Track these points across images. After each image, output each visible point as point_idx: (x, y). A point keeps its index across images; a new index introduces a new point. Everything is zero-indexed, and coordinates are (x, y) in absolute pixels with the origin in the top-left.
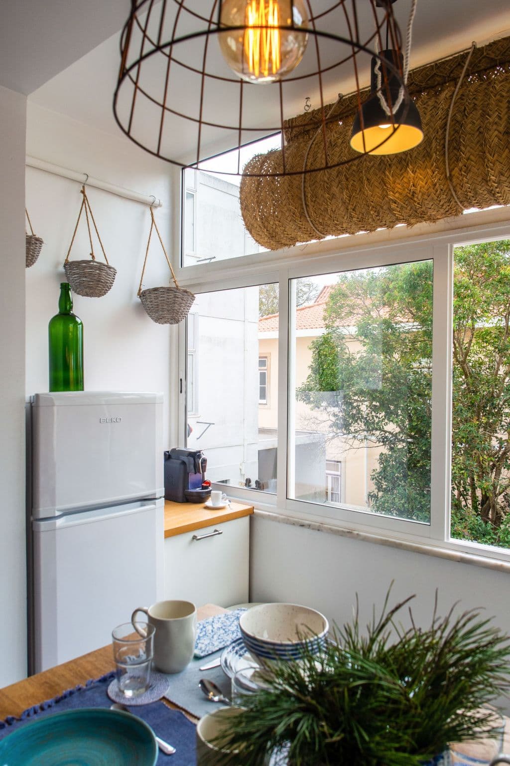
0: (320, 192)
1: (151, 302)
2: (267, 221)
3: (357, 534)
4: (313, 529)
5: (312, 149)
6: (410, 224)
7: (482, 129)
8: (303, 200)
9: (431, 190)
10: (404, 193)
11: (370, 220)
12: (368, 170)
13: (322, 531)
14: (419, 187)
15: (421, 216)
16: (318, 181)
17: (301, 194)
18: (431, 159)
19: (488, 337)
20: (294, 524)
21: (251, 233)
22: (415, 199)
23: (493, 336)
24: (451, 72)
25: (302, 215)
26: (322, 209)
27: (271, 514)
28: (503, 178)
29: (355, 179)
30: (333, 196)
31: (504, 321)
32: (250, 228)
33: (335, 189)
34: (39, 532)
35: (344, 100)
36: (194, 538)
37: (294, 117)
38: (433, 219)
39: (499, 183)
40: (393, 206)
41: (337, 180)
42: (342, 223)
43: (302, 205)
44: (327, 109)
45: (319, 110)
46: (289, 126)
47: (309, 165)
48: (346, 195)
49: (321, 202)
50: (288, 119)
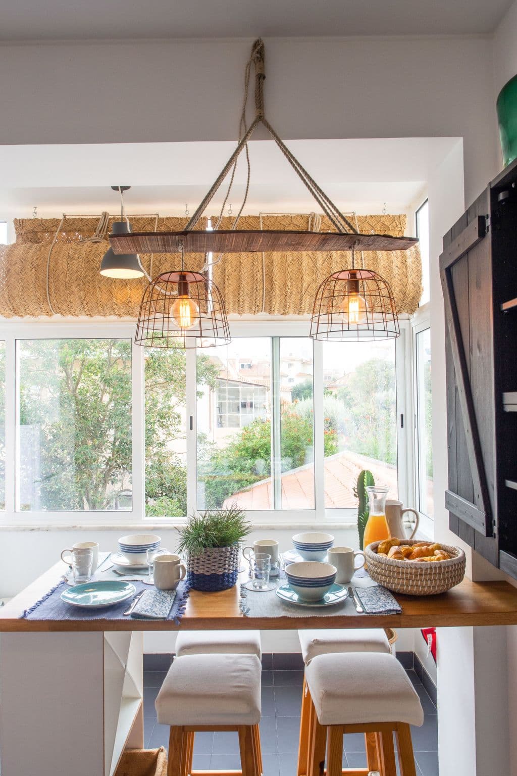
0: (62, 288)
2: (14, 299)
3: (80, 527)
4: (43, 531)
5: (53, 255)
6: (121, 317)
8: (47, 290)
10: (123, 300)
11: (96, 311)
12: (100, 282)
13: (50, 530)
14: (133, 299)
15: (131, 314)
16: (61, 280)
17: (45, 286)
18: (142, 284)
19: (93, 368)
20: (24, 530)
22: (130, 305)
23: (97, 366)
25: (45, 300)
26: (62, 299)
27: (4, 526)
29: (90, 285)
30: (72, 292)
31: (106, 354)
33: (74, 288)
37: (25, 218)
38: (136, 316)
40: (115, 306)
41: (76, 283)
42: (74, 310)
43: (45, 293)
44: (55, 222)
45: (47, 220)
46: (20, 224)
47: (52, 267)
48: (82, 294)
49: (62, 295)
50: (18, 218)
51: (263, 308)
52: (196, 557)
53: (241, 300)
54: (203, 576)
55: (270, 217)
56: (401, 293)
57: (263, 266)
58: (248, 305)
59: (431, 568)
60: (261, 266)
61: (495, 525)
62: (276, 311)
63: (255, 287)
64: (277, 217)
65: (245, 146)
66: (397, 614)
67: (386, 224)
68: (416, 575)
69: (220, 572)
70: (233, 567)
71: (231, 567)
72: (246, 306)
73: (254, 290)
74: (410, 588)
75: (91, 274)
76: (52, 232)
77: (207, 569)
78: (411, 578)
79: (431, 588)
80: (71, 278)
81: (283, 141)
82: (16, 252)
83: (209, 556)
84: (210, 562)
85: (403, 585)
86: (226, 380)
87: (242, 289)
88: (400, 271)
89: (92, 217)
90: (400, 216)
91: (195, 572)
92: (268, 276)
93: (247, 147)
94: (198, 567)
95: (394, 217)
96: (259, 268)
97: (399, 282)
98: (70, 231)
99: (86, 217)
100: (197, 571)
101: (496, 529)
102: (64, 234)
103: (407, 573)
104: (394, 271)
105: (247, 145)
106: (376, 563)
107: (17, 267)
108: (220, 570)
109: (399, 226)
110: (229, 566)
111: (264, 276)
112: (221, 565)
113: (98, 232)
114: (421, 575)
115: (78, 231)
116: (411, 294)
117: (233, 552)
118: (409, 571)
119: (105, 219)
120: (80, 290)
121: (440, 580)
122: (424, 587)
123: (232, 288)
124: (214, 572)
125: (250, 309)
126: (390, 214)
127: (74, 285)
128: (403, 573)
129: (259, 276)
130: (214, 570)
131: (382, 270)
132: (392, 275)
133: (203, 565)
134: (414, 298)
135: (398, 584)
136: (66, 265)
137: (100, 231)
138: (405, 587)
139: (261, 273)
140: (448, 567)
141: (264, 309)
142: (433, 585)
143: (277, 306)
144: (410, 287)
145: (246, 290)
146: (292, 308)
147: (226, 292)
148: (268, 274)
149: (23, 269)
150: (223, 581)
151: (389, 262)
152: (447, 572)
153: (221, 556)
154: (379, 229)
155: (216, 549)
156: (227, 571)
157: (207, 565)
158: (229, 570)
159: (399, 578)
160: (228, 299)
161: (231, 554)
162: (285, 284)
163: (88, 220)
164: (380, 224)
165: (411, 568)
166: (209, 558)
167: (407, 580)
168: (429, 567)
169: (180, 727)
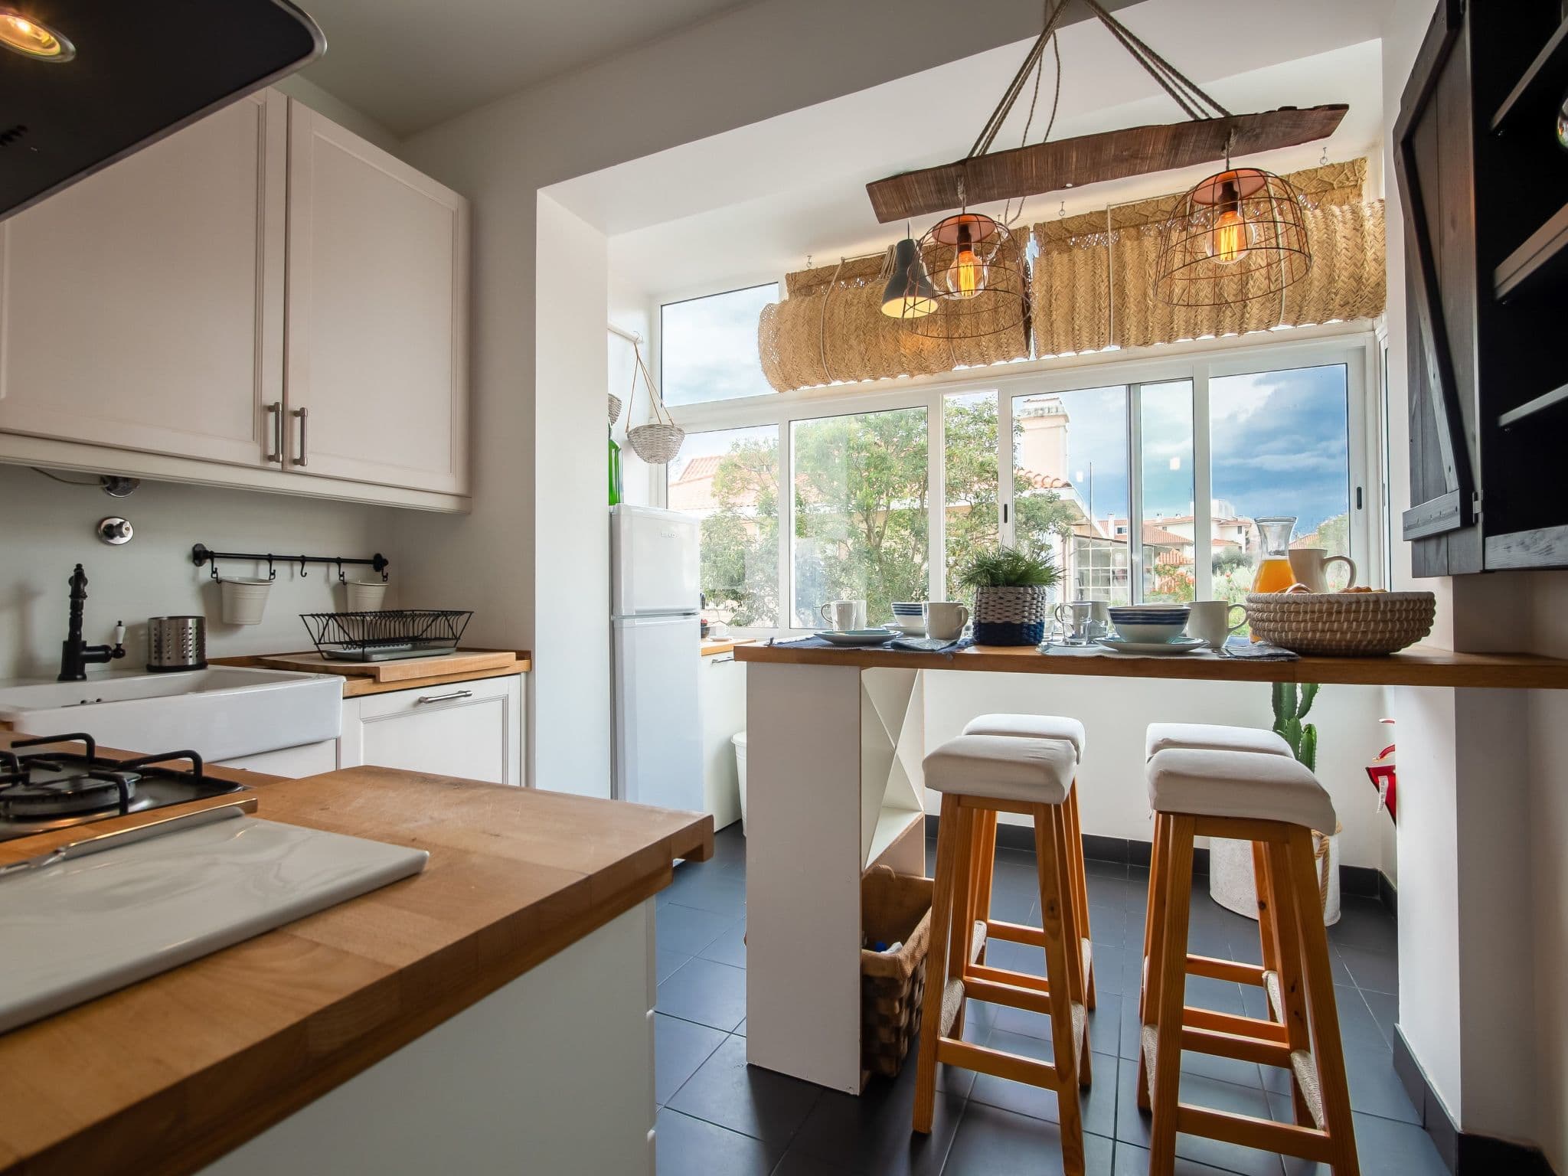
0: (838, 343)
1: (646, 438)
5: (828, 305)
6: (912, 376)
7: (976, 306)
8: (821, 348)
9: (936, 349)
10: (913, 350)
11: (881, 371)
12: (884, 328)
15: (924, 369)
16: (837, 333)
17: (819, 343)
18: (937, 324)
21: (766, 374)
22: (922, 355)
24: (942, 254)
25: (819, 361)
26: (840, 357)
28: (991, 344)
29: (872, 334)
30: (851, 347)
32: (766, 371)
33: (853, 342)
34: (622, 628)
35: (848, 263)
36: (714, 661)
37: (798, 271)
38: (932, 372)
39: (987, 348)
40: (904, 359)
41: (855, 334)
42: (855, 372)
43: (820, 353)
44: (831, 269)
45: (822, 269)
46: (792, 278)
47: (827, 318)
48: (862, 347)
49: (838, 352)
50: (790, 273)
51: (1112, 339)
52: (984, 601)
53: (1077, 327)
54: (993, 624)
55: (1124, 207)
56: (1352, 279)
57: (1109, 274)
58: (1088, 335)
59: (1358, 602)
60: (1106, 275)
61: (1476, 499)
62: (1132, 340)
63: (1097, 306)
64: (1134, 206)
65: (1052, 36)
66: (1289, 661)
67: (1326, 179)
68: (1330, 614)
69: (1017, 620)
70: (1037, 617)
71: (1034, 617)
72: (1085, 338)
73: (1095, 310)
74: (1318, 635)
75: (873, 320)
76: (829, 282)
77: (999, 616)
78: (1320, 619)
79: (1359, 635)
80: (849, 329)
81: (1113, 14)
82: (787, 308)
83: (1001, 598)
84: (1002, 606)
85: (1306, 631)
86: (1089, 537)
87: (1077, 310)
88: (1350, 243)
89: (875, 256)
90: (1353, 163)
91: (983, 621)
92: (1117, 286)
93: (1055, 37)
94: (986, 613)
95: (1342, 166)
96: (1104, 277)
97: (1348, 261)
98: (849, 278)
99: (868, 257)
100: (985, 618)
101: (1477, 507)
102: (843, 283)
103: (1313, 612)
104: (1339, 244)
105: (1054, 34)
106: (1260, 606)
107: (788, 325)
108: (1017, 617)
109: (1352, 179)
110: (1030, 614)
111: (1112, 287)
112: (1017, 611)
113: (883, 272)
114: (1339, 612)
115: (860, 276)
116: (1373, 280)
117: (1036, 596)
118: (1317, 607)
119: (892, 253)
120: (859, 343)
121: (1377, 623)
122: (1346, 633)
123: (1062, 311)
124: (1007, 619)
125: (1091, 340)
126: (1334, 163)
127: (853, 337)
128: (1306, 612)
129: (1103, 288)
130: (1007, 617)
131: (1316, 247)
132: (1334, 253)
133: (993, 611)
134: (1378, 284)
135: (1298, 630)
136: (843, 313)
137: (886, 271)
138: (1310, 635)
139: (1107, 284)
140: (1393, 603)
141: (1114, 338)
142: (1362, 629)
143: (1133, 331)
144: (1370, 267)
145: (1084, 310)
146: (1157, 331)
147: (1054, 317)
148: (1117, 284)
149: (794, 326)
150: (1021, 633)
151: (1330, 233)
152: (1391, 611)
153: (1018, 598)
154: (1313, 191)
155: (1011, 589)
156: (1026, 620)
157: (1000, 611)
158: (1030, 620)
159: (1298, 621)
160: (1057, 329)
161: (1033, 599)
162: (1145, 295)
163: (871, 259)
164: (1315, 182)
165: (1320, 602)
166: (1001, 601)
167: (1313, 622)
168: (1354, 600)
169: (955, 795)
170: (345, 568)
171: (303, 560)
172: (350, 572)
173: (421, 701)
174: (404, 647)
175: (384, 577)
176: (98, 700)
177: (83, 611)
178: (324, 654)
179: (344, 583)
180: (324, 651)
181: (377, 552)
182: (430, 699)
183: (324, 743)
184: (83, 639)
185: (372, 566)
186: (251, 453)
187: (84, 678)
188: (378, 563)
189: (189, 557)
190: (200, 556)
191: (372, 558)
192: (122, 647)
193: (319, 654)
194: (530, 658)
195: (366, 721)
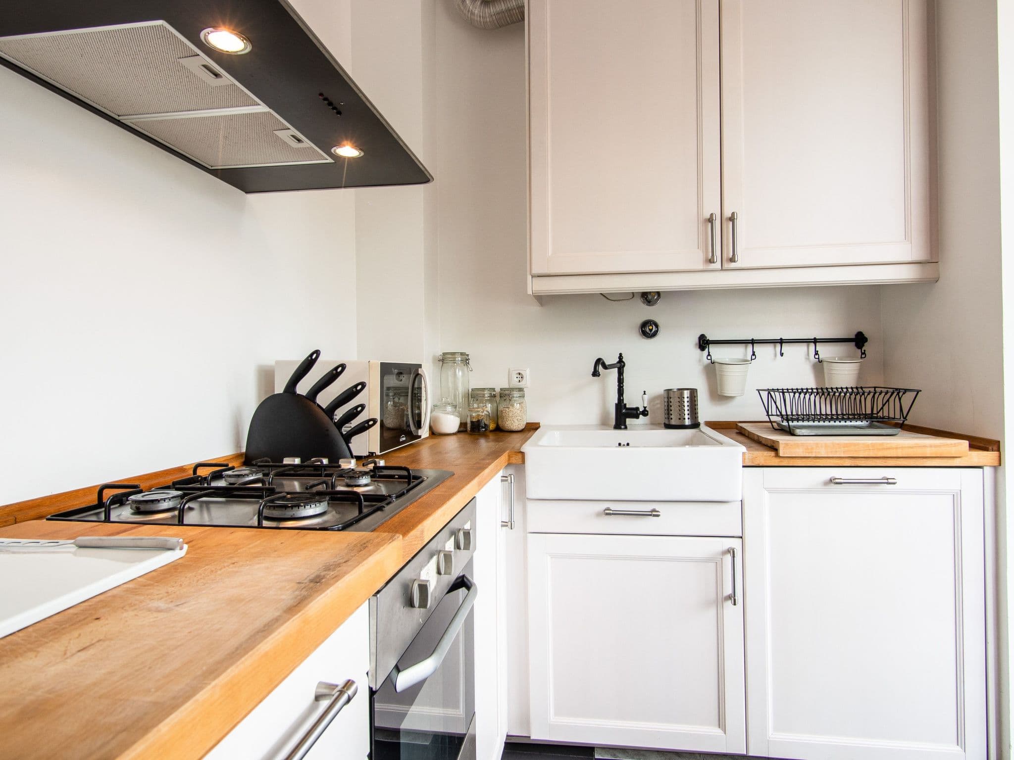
170: (820, 347)
171: (781, 342)
172: (825, 351)
173: (832, 481)
174: (859, 423)
175: (862, 354)
176: (628, 444)
177: (624, 384)
178: (775, 424)
179: (820, 362)
180: (775, 422)
181: (860, 330)
182: (837, 481)
183: (728, 504)
184: (625, 402)
185: (854, 343)
186: (697, 260)
187: (626, 428)
188: (859, 340)
189: (696, 344)
190: (704, 343)
191: (853, 337)
192: (647, 409)
193: (770, 424)
194: (999, 450)
195: (771, 491)
